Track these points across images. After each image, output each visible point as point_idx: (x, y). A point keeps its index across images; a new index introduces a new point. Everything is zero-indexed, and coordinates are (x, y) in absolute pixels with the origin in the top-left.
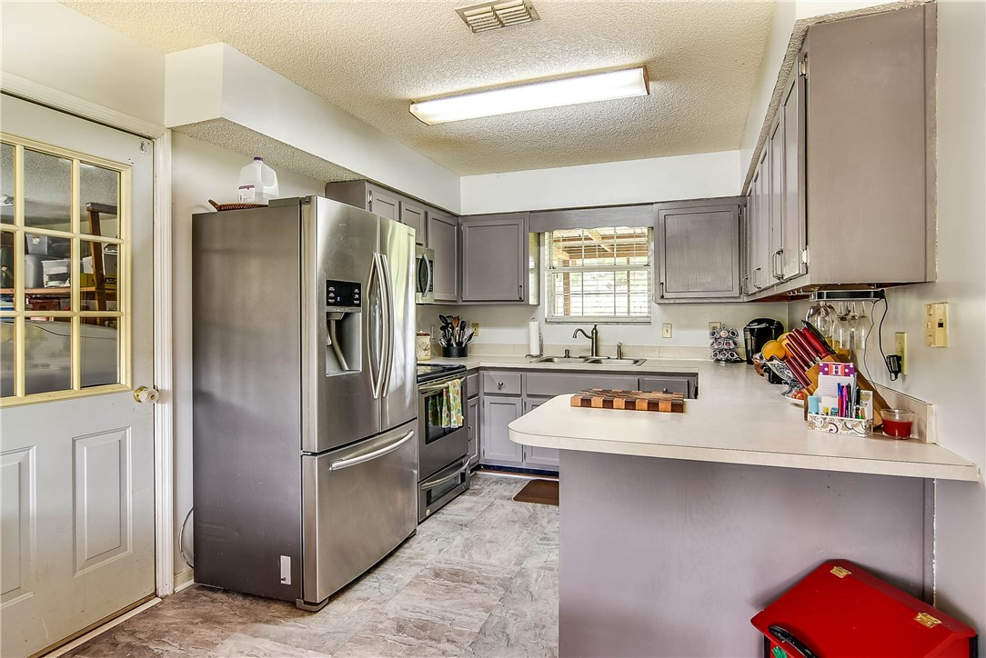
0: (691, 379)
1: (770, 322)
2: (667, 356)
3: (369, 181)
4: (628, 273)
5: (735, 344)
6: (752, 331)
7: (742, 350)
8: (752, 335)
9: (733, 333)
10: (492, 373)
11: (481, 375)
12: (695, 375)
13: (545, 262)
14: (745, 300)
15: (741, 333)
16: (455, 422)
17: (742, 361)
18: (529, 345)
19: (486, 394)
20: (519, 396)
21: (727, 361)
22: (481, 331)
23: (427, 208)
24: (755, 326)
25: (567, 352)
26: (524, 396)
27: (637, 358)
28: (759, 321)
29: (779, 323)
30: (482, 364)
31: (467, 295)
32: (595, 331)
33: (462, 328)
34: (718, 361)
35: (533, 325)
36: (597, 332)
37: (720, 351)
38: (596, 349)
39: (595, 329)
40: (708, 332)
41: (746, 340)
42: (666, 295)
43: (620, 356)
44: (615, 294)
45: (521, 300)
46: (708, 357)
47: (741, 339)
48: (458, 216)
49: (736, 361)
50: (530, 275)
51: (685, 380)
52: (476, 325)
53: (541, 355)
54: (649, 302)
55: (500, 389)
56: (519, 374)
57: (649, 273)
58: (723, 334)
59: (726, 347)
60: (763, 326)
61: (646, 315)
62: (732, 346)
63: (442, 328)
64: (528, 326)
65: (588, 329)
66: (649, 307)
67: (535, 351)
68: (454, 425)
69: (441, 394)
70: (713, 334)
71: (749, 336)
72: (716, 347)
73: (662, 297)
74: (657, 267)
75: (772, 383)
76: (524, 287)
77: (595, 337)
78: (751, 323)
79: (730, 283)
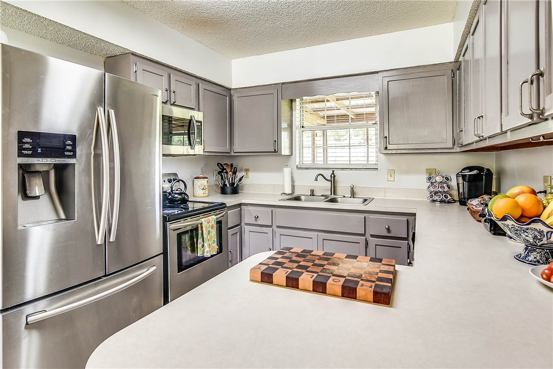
0: (410, 218)
1: (480, 169)
2: (390, 196)
3: (133, 54)
4: (367, 129)
5: (449, 187)
6: (464, 177)
7: (455, 193)
8: (464, 180)
9: (447, 179)
10: (250, 208)
11: (243, 209)
12: (414, 215)
13: (297, 122)
14: (458, 150)
15: (454, 178)
16: (207, 252)
17: (455, 201)
18: (284, 185)
19: (247, 224)
20: (270, 226)
21: (441, 201)
22: (250, 174)
23: (199, 81)
24: (467, 173)
25: (312, 191)
26: (274, 227)
27: (366, 197)
28: (471, 168)
29: (488, 170)
30: (243, 201)
31: (237, 148)
32: (333, 176)
33: (235, 173)
34: (434, 201)
35: (287, 171)
36: (334, 177)
37: (436, 193)
38: (334, 190)
39: (333, 173)
40: (425, 177)
41: (458, 184)
42: (389, 147)
43: (353, 194)
44: (350, 146)
45: (275, 151)
46: (425, 197)
47: (454, 183)
48: (230, 89)
49: (449, 202)
50: (283, 133)
51: (405, 218)
52: (247, 170)
53: (293, 192)
54: (377, 152)
55: (256, 220)
56: (270, 209)
57: (376, 130)
58: (438, 179)
59: (440, 190)
60: (475, 172)
61: (374, 162)
62: (446, 189)
63: (219, 173)
64: (282, 171)
65: (328, 174)
66: (377, 157)
67: (288, 190)
68: (207, 255)
69: (197, 229)
70: (430, 179)
71: (461, 180)
72: (432, 190)
73: (386, 148)
74: (382, 124)
75: (494, 234)
76: (277, 142)
77: (333, 180)
78: (463, 169)
79: (444, 137)
